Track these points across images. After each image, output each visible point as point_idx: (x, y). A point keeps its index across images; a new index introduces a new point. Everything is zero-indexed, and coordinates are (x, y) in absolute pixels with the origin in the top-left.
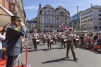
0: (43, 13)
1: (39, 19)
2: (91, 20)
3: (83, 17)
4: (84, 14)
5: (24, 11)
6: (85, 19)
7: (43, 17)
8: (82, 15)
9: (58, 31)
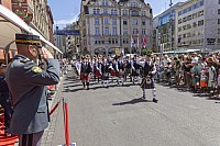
0: (91, 11)
1: (84, 25)
2: (201, 23)
3: (182, 17)
4: (185, 11)
5: (47, 7)
6: (188, 23)
7: (92, 21)
8: (180, 14)
9: (127, 52)
